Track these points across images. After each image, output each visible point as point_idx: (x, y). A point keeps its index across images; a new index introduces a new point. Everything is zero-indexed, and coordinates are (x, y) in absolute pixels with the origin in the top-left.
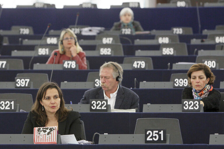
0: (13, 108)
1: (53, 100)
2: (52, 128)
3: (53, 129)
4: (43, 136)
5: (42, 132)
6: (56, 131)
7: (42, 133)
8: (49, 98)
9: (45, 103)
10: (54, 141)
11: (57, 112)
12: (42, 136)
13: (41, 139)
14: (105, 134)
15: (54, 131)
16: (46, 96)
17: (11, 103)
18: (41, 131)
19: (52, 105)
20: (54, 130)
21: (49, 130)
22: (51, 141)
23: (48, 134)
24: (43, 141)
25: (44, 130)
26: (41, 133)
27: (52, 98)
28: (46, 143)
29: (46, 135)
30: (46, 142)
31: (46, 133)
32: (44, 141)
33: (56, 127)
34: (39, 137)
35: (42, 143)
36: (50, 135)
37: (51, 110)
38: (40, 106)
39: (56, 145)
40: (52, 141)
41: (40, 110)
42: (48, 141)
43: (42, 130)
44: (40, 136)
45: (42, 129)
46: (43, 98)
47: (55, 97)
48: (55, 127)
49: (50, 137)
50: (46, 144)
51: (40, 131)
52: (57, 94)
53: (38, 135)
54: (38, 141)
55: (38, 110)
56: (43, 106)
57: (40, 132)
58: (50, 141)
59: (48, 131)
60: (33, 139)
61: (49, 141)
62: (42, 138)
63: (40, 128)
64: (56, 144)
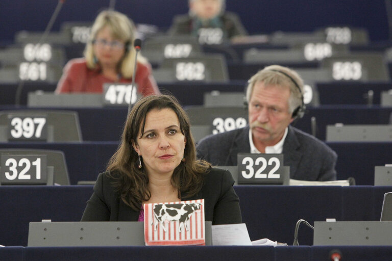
0: (38, 177)
1: (164, 140)
2: (193, 205)
3: (193, 208)
4: (169, 224)
5: (167, 214)
6: (201, 212)
7: (167, 217)
8: (154, 134)
9: (146, 147)
10: (199, 237)
11: (176, 171)
12: (167, 225)
13: (164, 232)
14: (328, 220)
15: (196, 213)
16: (146, 129)
17: (34, 163)
18: (163, 213)
19: (162, 153)
20: (196, 208)
21: (185, 208)
22: (191, 237)
23: (183, 219)
24: (170, 238)
25: (172, 209)
26: (163, 218)
27: (162, 134)
28: (179, 242)
29: (177, 223)
30: (178, 239)
31: (178, 217)
32: (172, 239)
33: (201, 202)
34: (158, 227)
35: (167, 242)
36: (187, 222)
37: (162, 166)
38: (133, 157)
39: (205, 247)
40: (194, 238)
41: (133, 166)
42: (183, 239)
43: (167, 210)
44: (161, 225)
45: (164, 208)
46: (139, 136)
47: (170, 131)
48: (199, 201)
49: (188, 229)
50: (177, 245)
51: (161, 211)
52: (175, 123)
53: (156, 223)
54: (156, 239)
55: (127, 166)
56: (141, 156)
57: (160, 215)
58: (188, 238)
59: (181, 212)
60: (142, 234)
61: (186, 238)
62: (166, 230)
63: (161, 206)
64: (204, 245)
